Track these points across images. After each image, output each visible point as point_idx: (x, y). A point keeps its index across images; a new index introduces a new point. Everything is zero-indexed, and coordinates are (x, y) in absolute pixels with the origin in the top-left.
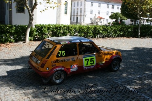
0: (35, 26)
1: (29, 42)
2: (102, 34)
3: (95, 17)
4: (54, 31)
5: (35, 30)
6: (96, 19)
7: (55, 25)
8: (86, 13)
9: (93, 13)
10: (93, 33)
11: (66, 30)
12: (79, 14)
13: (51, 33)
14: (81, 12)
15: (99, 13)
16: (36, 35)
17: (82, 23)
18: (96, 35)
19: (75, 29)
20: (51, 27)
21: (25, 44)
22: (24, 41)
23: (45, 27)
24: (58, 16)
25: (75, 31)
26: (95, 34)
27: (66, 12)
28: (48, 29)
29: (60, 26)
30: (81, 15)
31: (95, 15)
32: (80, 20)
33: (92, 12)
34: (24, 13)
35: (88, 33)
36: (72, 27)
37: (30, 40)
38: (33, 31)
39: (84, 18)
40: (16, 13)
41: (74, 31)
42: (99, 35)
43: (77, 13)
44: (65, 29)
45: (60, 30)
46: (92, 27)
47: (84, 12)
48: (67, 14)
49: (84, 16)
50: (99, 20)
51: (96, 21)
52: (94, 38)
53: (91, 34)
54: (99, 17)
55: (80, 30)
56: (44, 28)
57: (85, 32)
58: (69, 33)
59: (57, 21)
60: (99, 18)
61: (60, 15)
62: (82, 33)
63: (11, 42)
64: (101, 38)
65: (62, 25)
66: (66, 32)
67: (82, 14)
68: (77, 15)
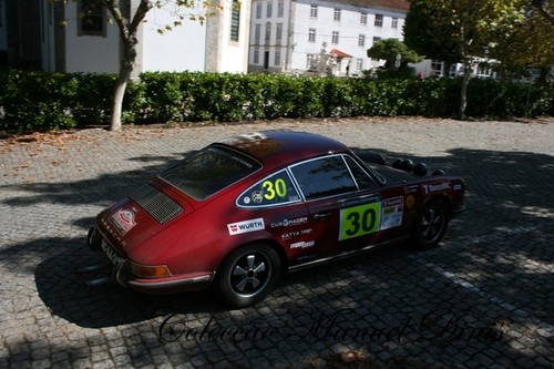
0: (142, 76)
1: (123, 129)
2: (349, 104)
3: (323, 51)
4: (200, 92)
5: (140, 89)
6: (326, 57)
7: (203, 76)
8: (296, 39)
9: (317, 38)
10: (323, 102)
11: (239, 89)
12: (273, 41)
13: (192, 100)
14: (279, 36)
15: (335, 39)
16: (145, 106)
17: (283, 70)
18: (331, 107)
19: (267, 87)
20: (191, 82)
21: (111, 133)
22: (107, 124)
23: (172, 82)
24: (212, 48)
25: (265, 96)
26: (329, 104)
27: (235, 35)
28: (184, 86)
29: (220, 79)
30: (278, 45)
31: (324, 44)
32: (277, 61)
33: (312, 37)
34: (104, 35)
35: (307, 100)
36: (256, 82)
37: (126, 122)
38: (135, 93)
39: (287, 54)
40: (79, 35)
41: (262, 93)
42: (339, 108)
43: (268, 38)
44: (234, 88)
45: (220, 89)
46: (320, 84)
47: (290, 34)
48: (237, 40)
49: (290, 46)
50: (335, 62)
51: (328, 63)
52: (326, 117)
53: (316, 103)
54: (336, 51)
55: (281, 92)
56: (168, 84)
57: (299, 97)
58: (247, 100)
59: (207, 61)
60: (336, 55)
61: (216, 44)
62: (287, 101)
63: (65, 127)
64: (347, 117)
65: (226, 74)
66: (238, 98)
67: (284, 42)
68: (267, 45)
